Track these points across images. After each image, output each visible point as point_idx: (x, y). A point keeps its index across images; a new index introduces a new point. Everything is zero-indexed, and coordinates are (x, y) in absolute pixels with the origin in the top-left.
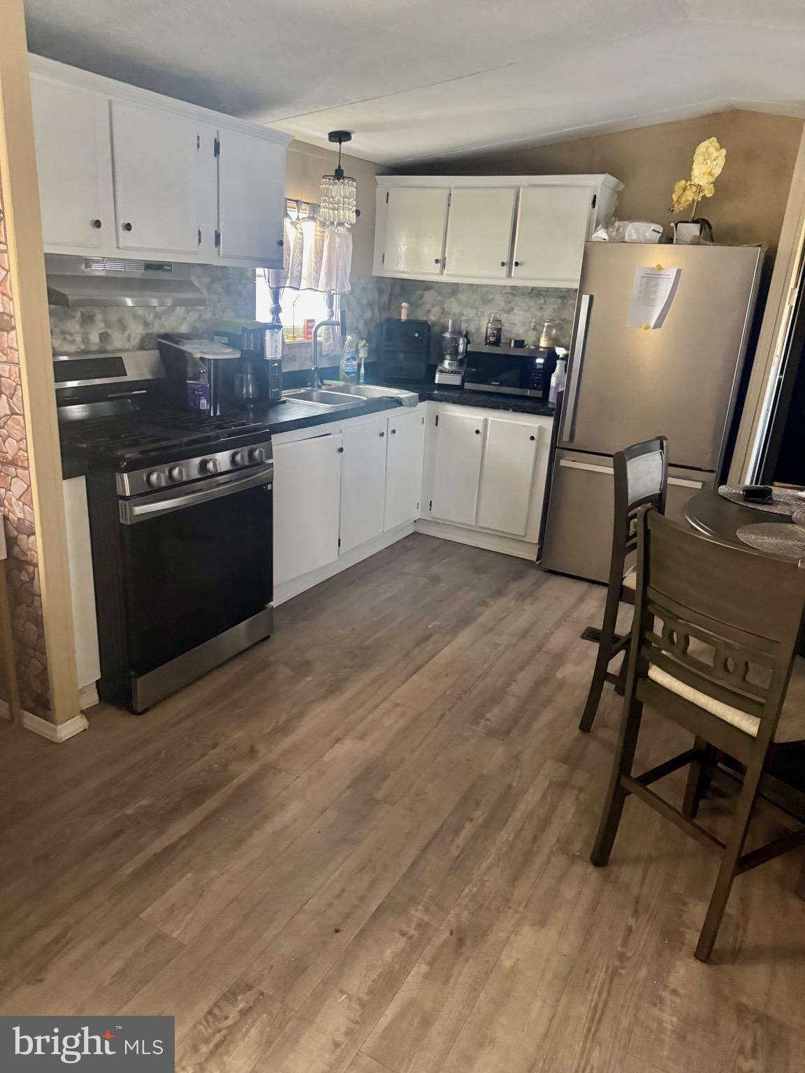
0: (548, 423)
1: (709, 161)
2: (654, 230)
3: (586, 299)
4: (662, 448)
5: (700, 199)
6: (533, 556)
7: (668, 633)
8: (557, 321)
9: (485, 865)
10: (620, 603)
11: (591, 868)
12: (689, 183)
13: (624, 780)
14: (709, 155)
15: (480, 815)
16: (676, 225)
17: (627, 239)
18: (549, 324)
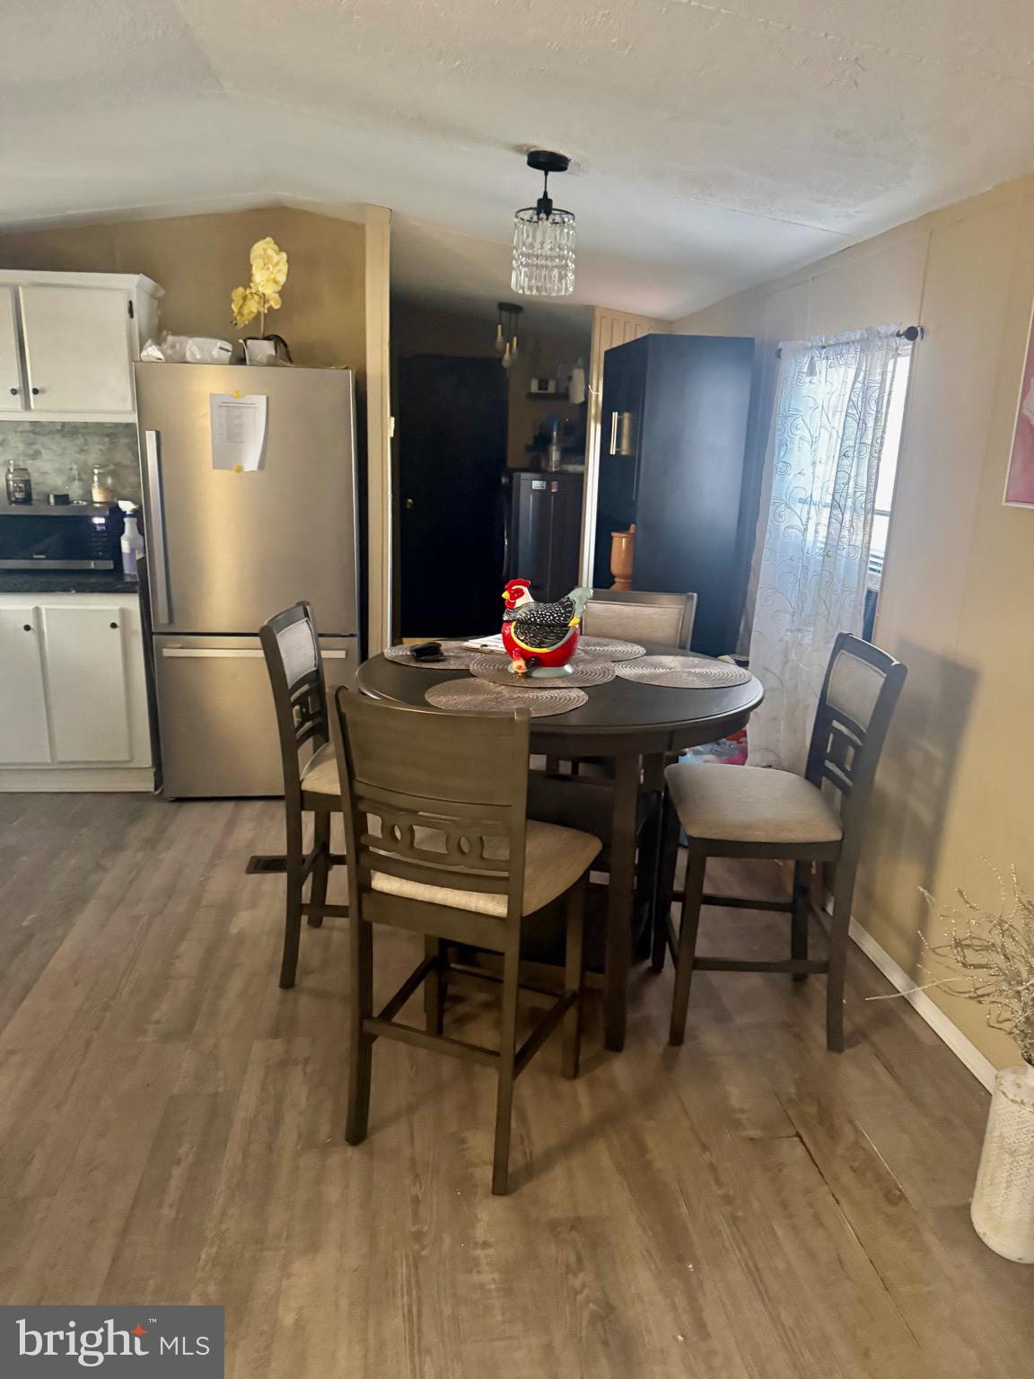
0: (132, 603)
1: (271, 267)
2: (221, 348)
3: (150, 437)
4: (306, 615)
5: (266, 311)
6: (148, 785)
7: (388, 830)
8: (111, 467)
9: (216, 1211)
10: (303, 813)
11: (351, 1152)
12: (248, 292)
13: (368, 1026)
14: (269, 258)
15: (186, 1151)
16: (245, 341)
17: (188, 357)
18: (101, 471)
